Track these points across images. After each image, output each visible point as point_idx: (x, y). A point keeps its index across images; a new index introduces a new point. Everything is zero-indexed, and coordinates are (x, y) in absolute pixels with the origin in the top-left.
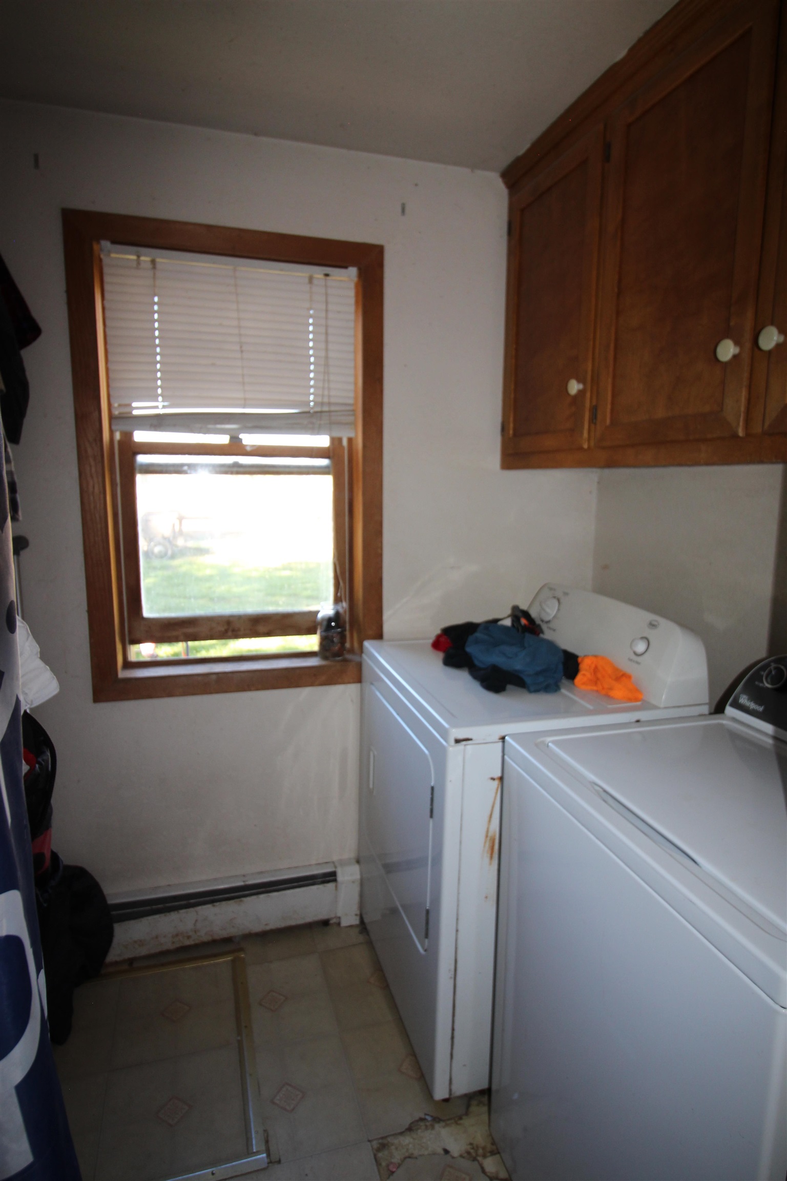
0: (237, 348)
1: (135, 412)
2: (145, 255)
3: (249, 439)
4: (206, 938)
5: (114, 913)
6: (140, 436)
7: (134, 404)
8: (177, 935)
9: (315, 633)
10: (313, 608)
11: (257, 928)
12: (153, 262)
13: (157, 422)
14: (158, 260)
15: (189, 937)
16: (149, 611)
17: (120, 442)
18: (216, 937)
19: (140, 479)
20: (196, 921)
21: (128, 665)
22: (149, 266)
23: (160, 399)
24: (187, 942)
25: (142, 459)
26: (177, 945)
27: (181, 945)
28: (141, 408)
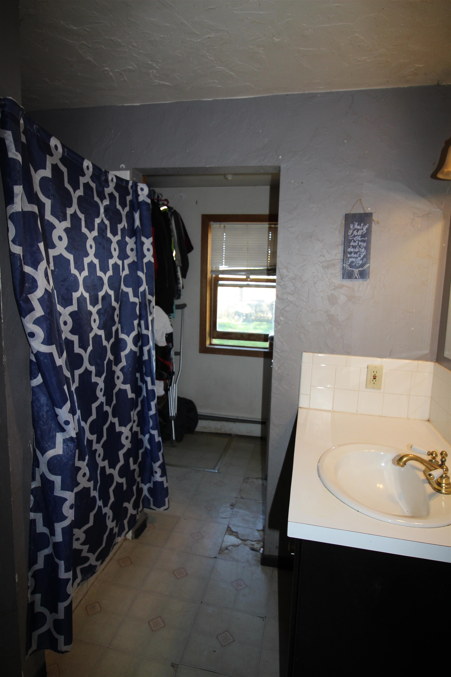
0: (246, 249)
1: (220, 269)
2: (222, 225)
3: (252, 277)
4: (224, 432)
5: (199, 417)
6: (221, 276)
7: (220, 267)
8: (215, 428)
9: (267, 341)
10: (267, 333)
11: (239, 433)
12: (225, 227)
13: (224, 272)
14: (226, 226)
15: (219, 430)
16: (219, 329)
17: (215, 278)
18: (227, 433)
19: (219, 288)
20: (221, 426)
21: (211, 344)
22: (223, 227)
23: (224, 265)
24: (218, 432)
25: (220, 282)
26: (215, 432)
27: (216, 432)
28: (223, 268)
